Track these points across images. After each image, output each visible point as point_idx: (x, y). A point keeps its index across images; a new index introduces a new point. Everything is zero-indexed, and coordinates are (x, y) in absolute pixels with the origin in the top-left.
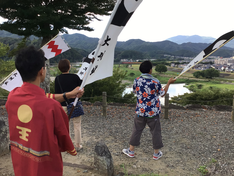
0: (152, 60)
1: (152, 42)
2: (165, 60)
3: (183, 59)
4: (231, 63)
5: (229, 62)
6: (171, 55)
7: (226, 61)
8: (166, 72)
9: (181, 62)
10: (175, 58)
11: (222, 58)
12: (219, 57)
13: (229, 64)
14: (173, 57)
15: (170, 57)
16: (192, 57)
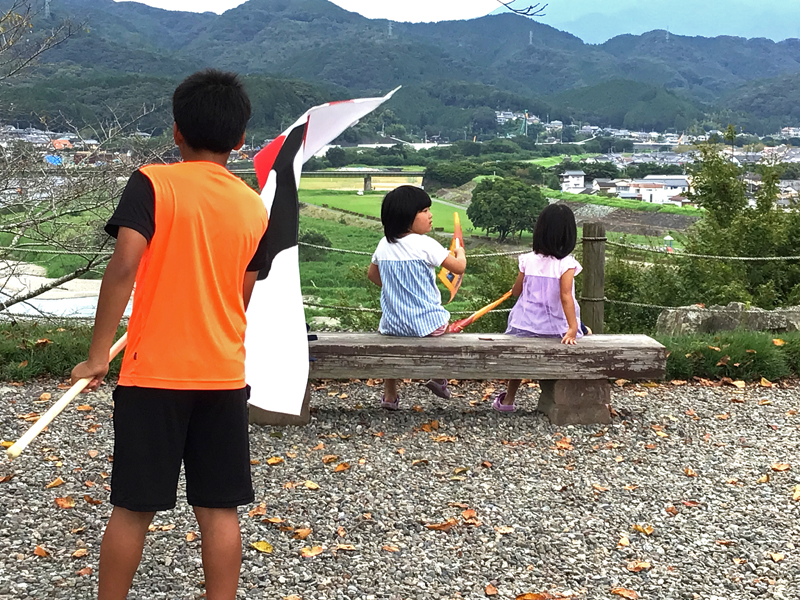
0: (418, 147)
1: (408, 25)
2: (509, 150)
3: (627, 147)
6: (545, 116)
9: (620, 161)
10: (568, 135)
14: (558, 125)
15: (534, 131)
16: (680, 130)
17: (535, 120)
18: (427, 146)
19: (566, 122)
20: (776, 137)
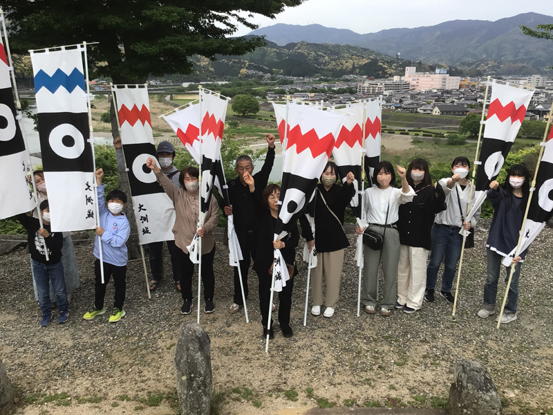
0: (220, 83)
2: (251, 85)
3: (292, 82)
4: (391, 91)
5: (387, 87)
6: (265, 72)
7: (381, 86)
8: (257, 114)
9: (287, 88)
10: (273, 79)
11: (373, 80)
12: (365, 77)
13: (386, 93)
14: (269, 75)
15: (262, 76)
16: (310, 76)
17: (261, 73)
18: (224, 83)
19: (272, 74)
20: (340, 79)
